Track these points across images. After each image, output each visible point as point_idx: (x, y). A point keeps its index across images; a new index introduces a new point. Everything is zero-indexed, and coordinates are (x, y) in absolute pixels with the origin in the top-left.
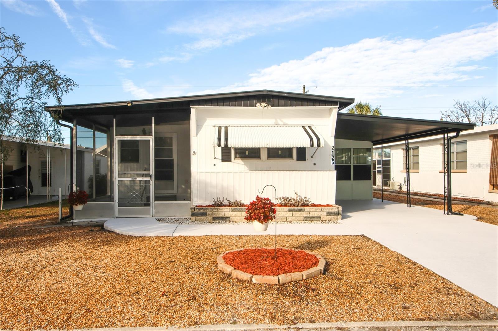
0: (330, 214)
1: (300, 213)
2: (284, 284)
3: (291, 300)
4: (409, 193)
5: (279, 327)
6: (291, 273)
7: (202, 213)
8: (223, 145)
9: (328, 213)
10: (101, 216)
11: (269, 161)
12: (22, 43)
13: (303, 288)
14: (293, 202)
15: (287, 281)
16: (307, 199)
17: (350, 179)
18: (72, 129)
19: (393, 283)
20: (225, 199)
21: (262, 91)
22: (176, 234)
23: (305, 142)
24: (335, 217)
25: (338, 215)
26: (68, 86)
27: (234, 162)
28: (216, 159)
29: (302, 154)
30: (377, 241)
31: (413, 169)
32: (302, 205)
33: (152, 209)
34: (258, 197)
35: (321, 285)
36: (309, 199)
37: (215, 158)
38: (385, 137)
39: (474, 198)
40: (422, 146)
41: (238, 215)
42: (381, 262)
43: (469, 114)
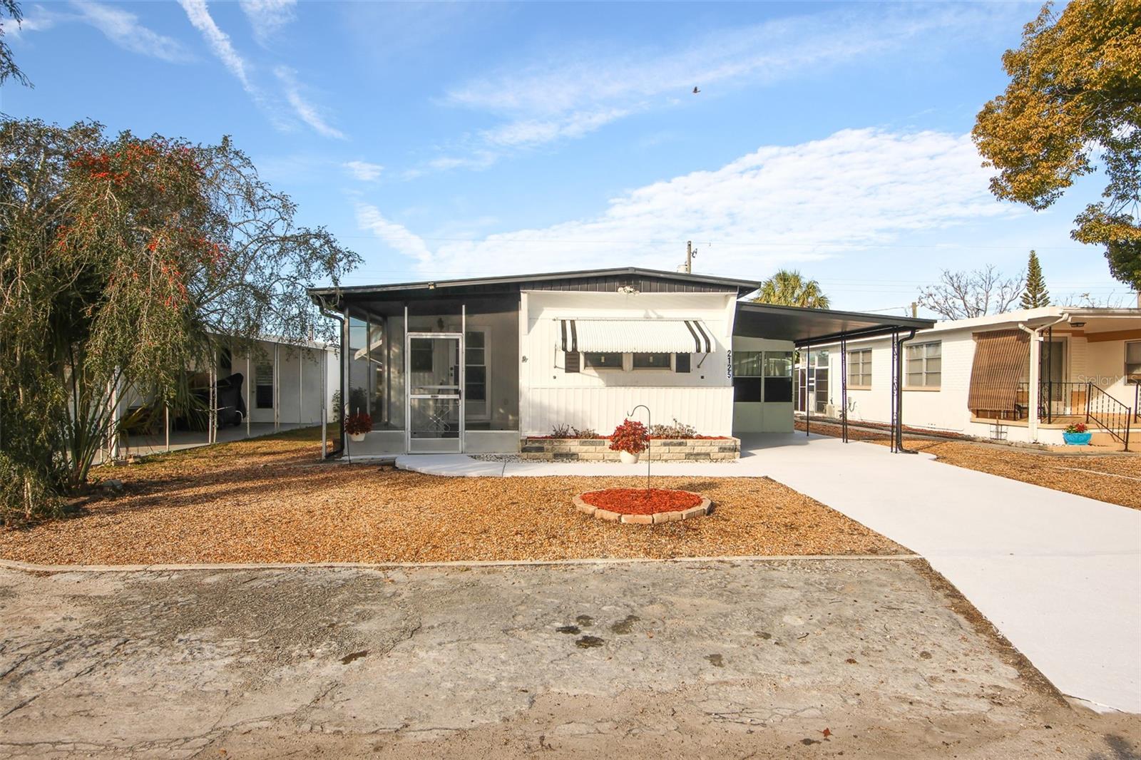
0: (722, 449)
1: (680, 448)
2: (659, 524)
3: (668, 538)
4: (845, 422)
5: (655, 560)
6: (669, 513)
7: (537, 447)
8: (569, 348)
9: (720, 448)
10: (386, 452)
11: (635, 371)
12: (294, 204)
13: (682, 527)
14: (670, 433)
15: (663, 521)
16: (691, 428)
17: (759, 401)
18: (343, 322)
19: (789, 524)
20: (570, 428)
21: (627, 269)
22: (508, 474)
23: (688, 345)
24: (731, 454)
25: (735, 451)
26: (350, 262)
27: (582, 374)
28: (556, 369)
29: (684, 362)
30: (783, 483)
31: (863, 384)
32: (683, 437)
33: (461, 442)
34: (626, 420)
35: (703, 526)
36: (694, 428)
37: (555, 367)
38: (813, 335)
39: (950, 431)
40: (877, 348)
41: (590, 450)
42: (782, 504)
43: (966, 293)
